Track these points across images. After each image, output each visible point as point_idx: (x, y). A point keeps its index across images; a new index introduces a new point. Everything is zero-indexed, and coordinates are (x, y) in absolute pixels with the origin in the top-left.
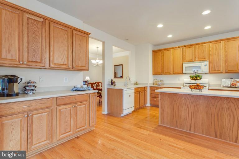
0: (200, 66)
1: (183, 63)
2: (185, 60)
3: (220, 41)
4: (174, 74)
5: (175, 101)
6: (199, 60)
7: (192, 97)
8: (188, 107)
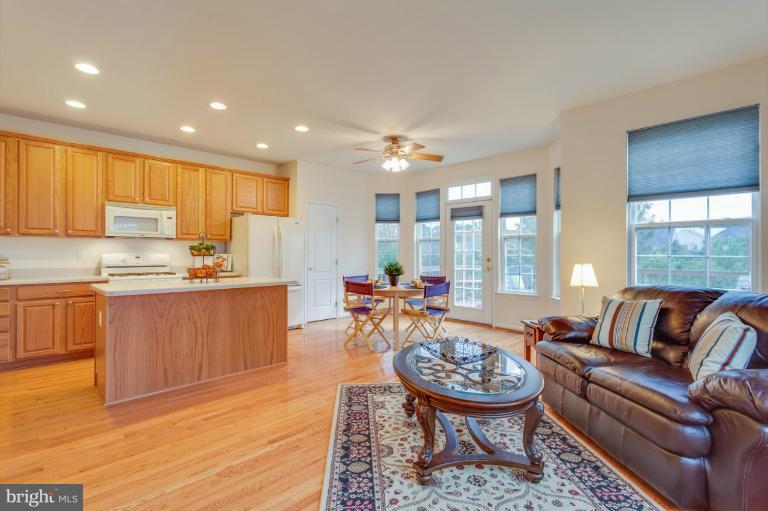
0: (156, 219)
1: (106, 202)
2: (109, 195)
3: (195, 166)
4: (68, 235)
5: (162, 317)
6: (153, 202)
7: (204, 296)
8: (195, 323)
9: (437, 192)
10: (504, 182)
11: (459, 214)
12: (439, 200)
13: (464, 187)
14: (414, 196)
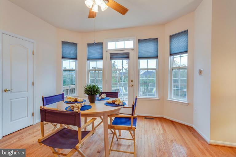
9: (101, 44)
10: (140, 41)
11: (114, 57)
12: (102, 48)
13: (117, 43)
14: (86, 45)
